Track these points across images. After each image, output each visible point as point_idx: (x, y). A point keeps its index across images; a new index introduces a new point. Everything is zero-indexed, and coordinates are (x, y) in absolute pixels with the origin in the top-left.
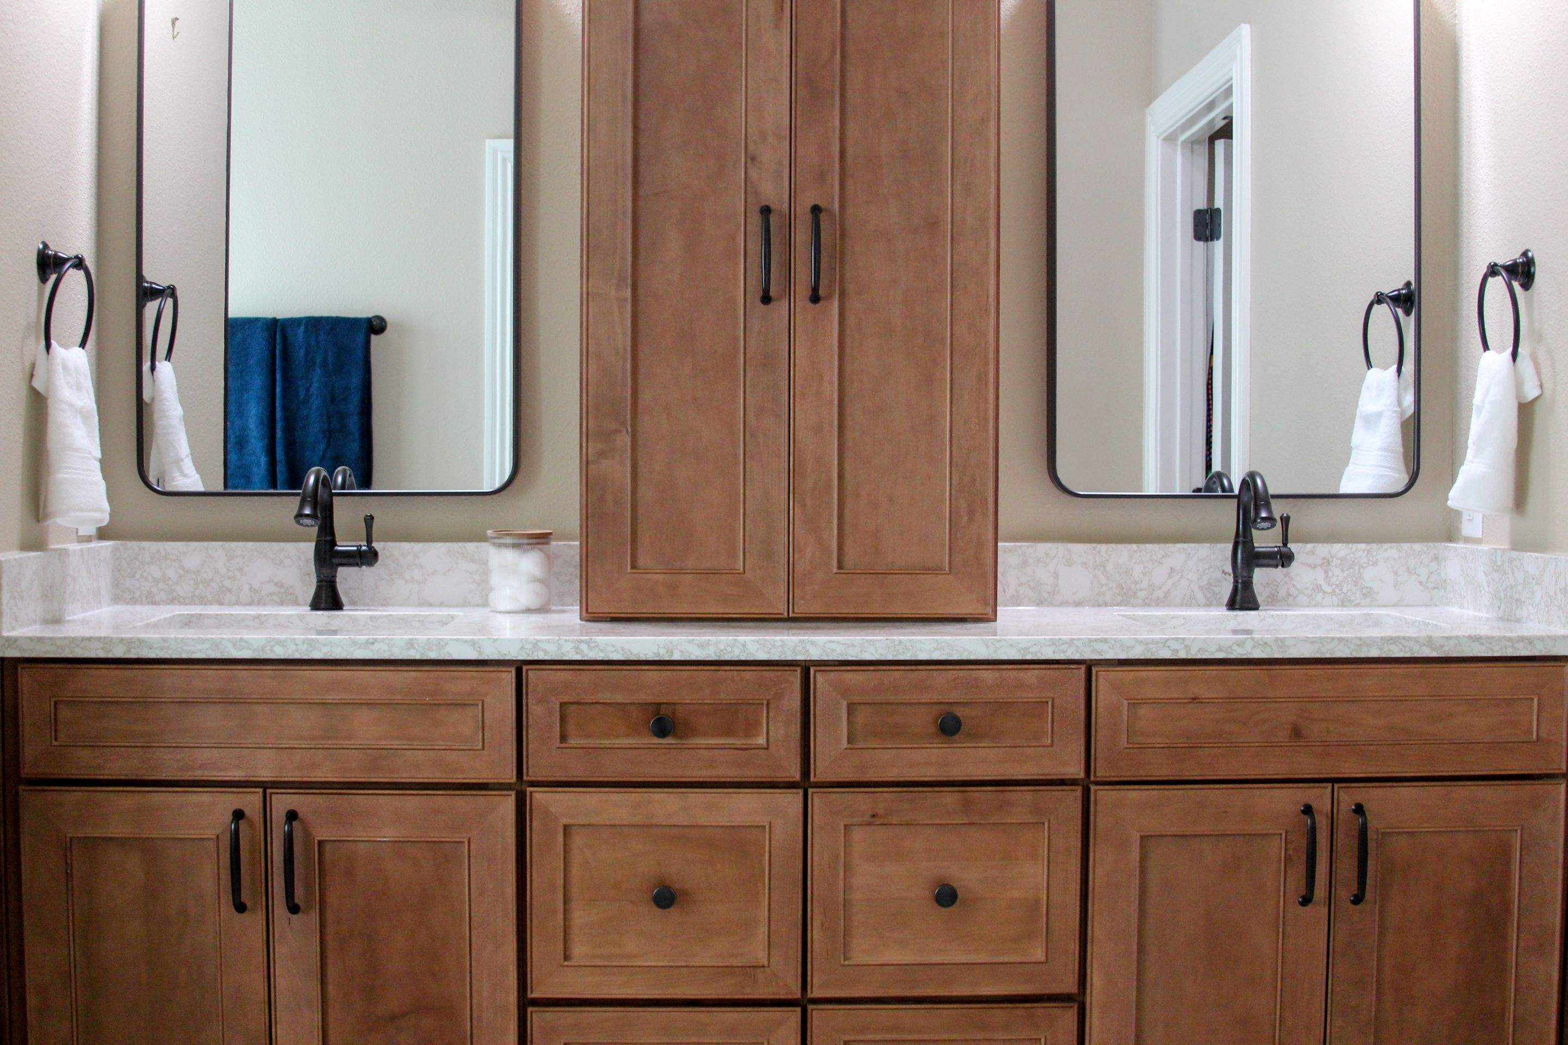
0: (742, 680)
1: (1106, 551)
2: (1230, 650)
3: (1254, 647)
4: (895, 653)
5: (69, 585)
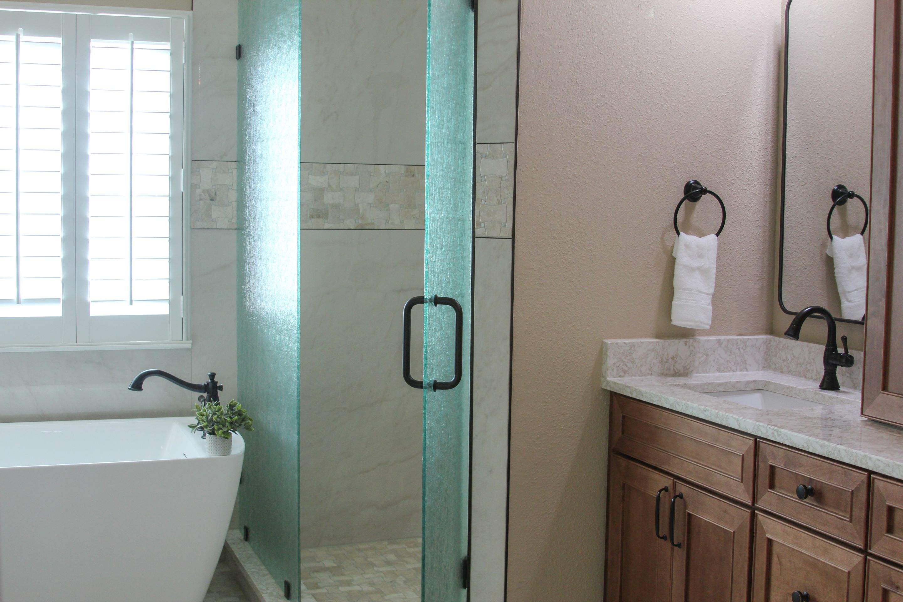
5: (699, 358)
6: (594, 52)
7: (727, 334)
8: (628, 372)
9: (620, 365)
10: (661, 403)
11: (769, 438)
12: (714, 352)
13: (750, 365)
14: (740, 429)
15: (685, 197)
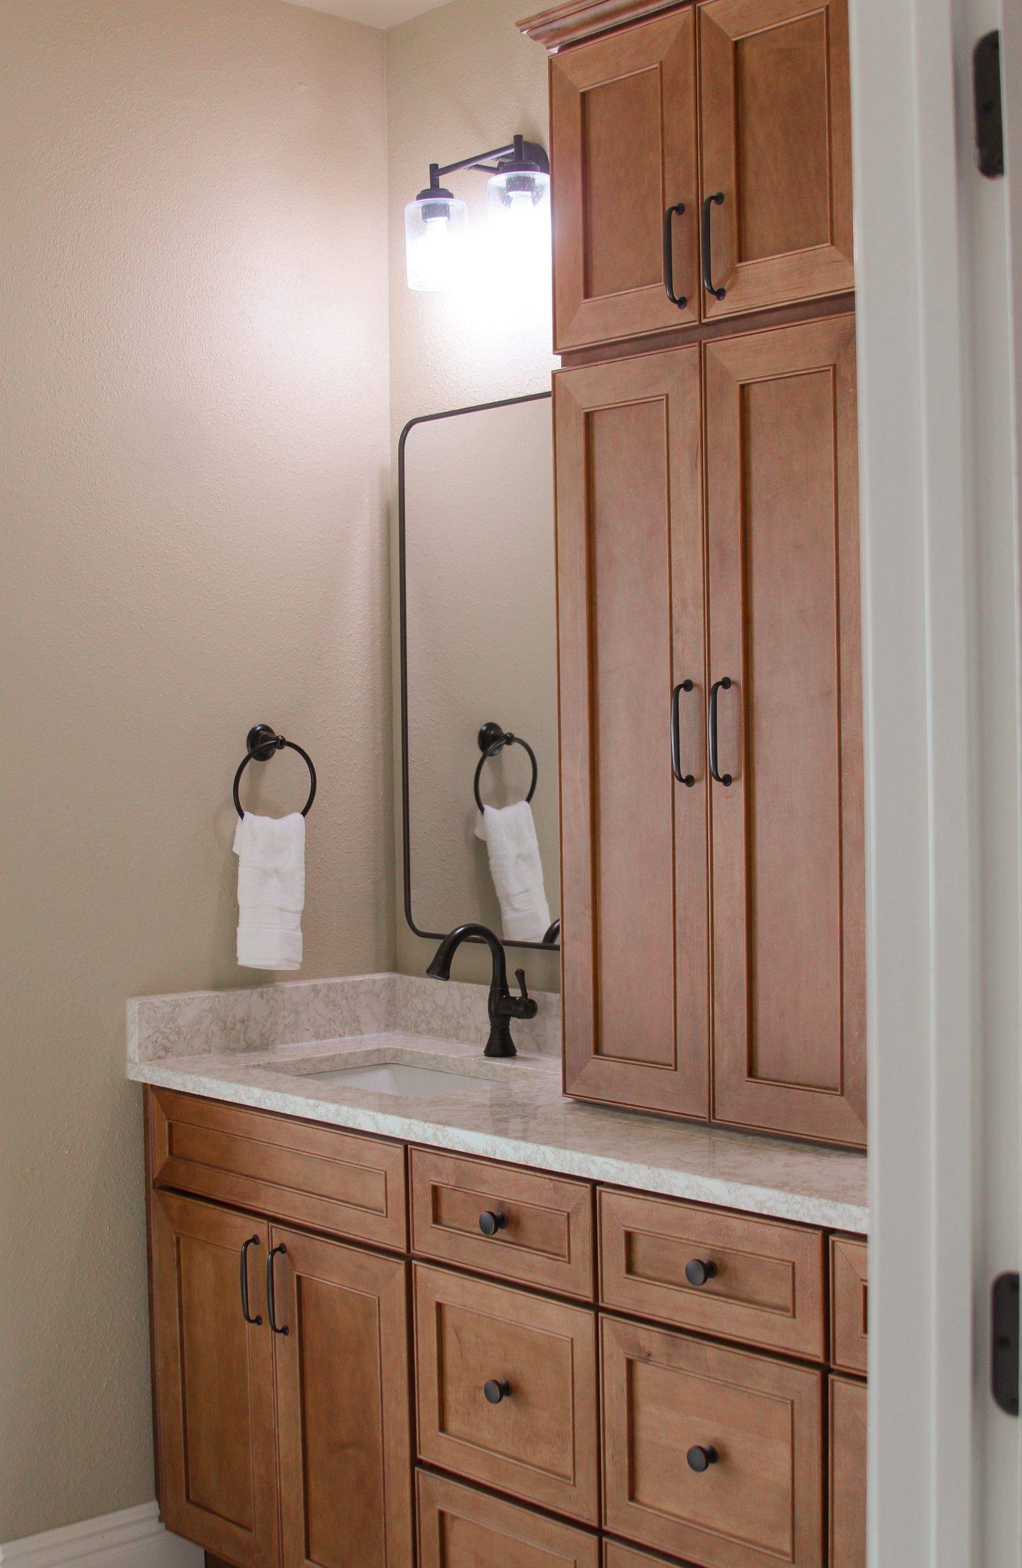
5: (285, 1018)
6: (95, 518)
7: (325, 976)
8: (171, 1050)
9: (157, 1038)
10: (239, 1099)
11: (429, 1143)
12: (307, 1006)
13: (366, 1024)
14: (378, 1132)
15: (249, 754)
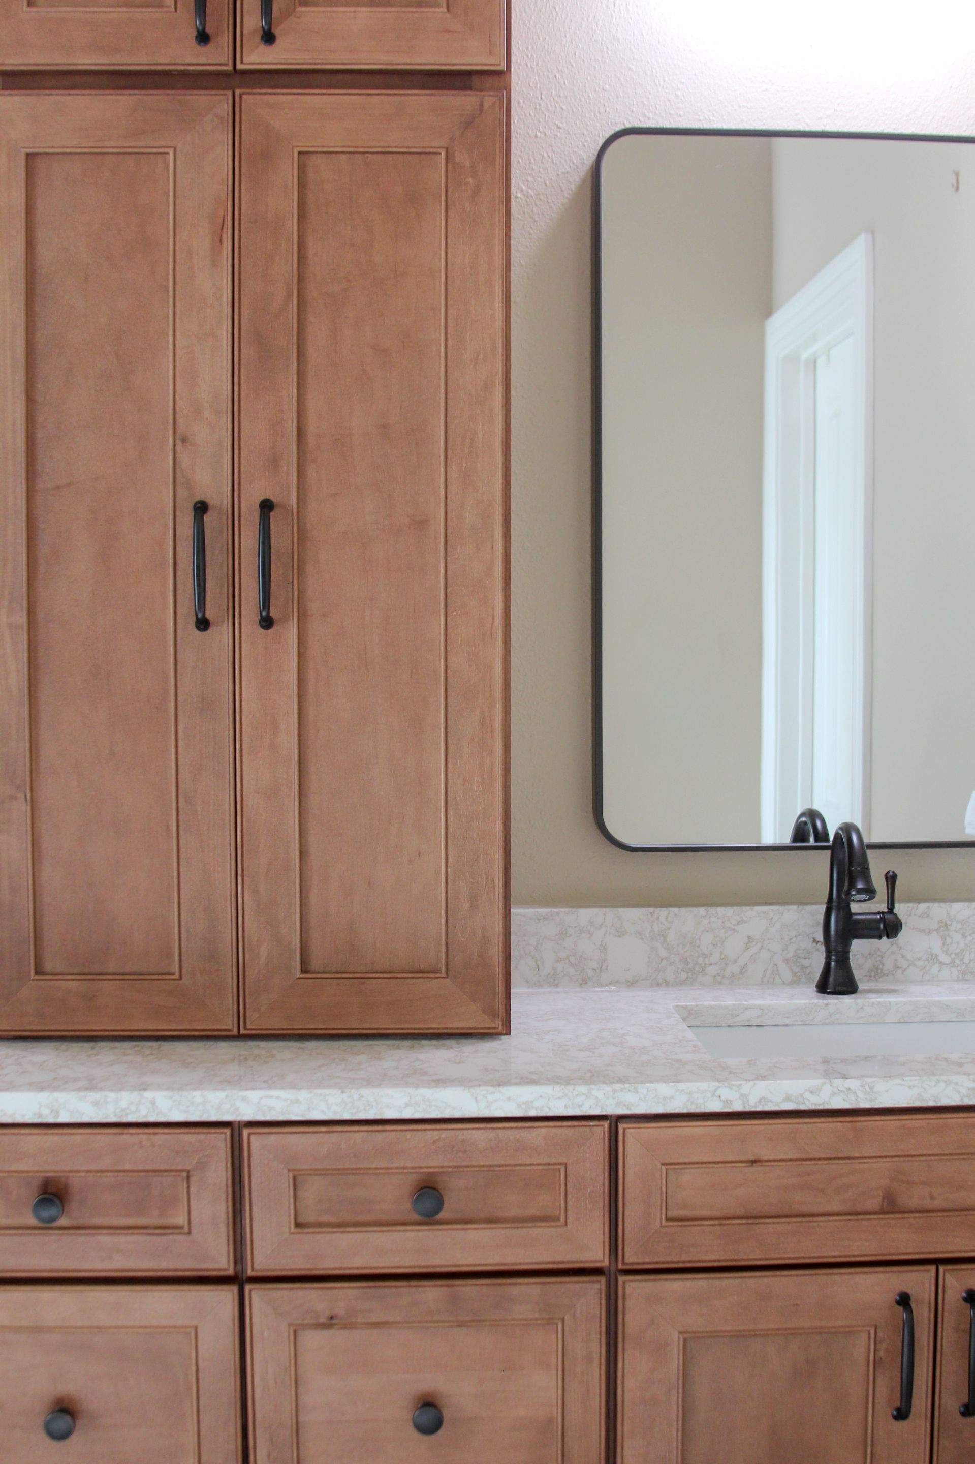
0: (153, 1146)
1: (667, 918)
2: (800, 1099)
3: (834, 1094)
4: (354, 1111)
